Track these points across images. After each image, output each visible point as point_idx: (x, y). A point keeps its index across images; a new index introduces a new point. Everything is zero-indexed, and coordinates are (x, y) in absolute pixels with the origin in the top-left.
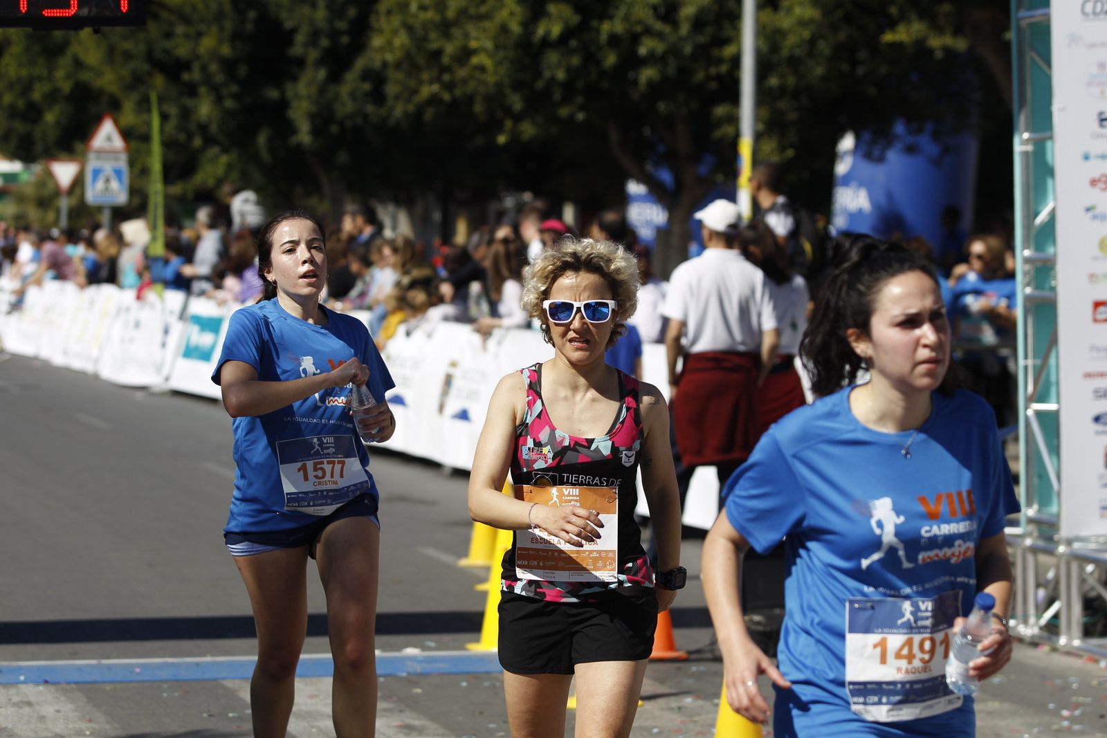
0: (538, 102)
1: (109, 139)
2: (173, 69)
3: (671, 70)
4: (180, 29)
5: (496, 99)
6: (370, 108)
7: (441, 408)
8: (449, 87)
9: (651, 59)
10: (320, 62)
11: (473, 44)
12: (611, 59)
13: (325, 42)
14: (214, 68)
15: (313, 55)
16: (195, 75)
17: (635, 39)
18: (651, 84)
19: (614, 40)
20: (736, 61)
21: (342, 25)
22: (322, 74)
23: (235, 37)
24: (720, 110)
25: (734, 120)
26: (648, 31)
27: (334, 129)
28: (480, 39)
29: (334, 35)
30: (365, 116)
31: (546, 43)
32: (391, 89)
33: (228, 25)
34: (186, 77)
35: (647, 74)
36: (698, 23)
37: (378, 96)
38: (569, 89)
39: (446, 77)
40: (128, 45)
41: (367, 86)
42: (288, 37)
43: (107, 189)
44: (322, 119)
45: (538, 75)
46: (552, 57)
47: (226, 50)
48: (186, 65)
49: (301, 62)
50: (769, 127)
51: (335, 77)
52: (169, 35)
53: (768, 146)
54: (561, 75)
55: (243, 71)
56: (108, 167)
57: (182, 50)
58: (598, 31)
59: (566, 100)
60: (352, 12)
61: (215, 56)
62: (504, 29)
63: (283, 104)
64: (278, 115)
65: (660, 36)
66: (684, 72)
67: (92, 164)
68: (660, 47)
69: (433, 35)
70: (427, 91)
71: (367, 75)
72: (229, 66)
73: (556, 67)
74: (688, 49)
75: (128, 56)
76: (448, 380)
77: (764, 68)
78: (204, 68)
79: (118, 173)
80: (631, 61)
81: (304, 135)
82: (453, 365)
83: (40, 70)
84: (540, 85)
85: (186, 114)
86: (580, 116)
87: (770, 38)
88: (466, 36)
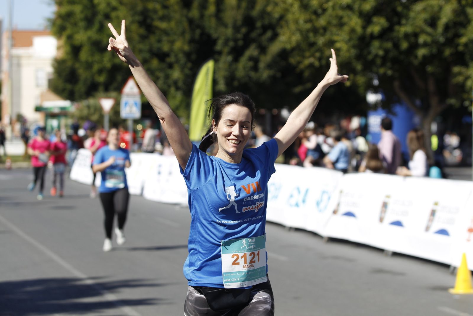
1: (132, 88)
3: (434, 50)
4: (165, 38)
6: (252, 74)
7: (381, 220)
8: (320, 59)
9: (425, 45)
10: (229, 53)
11: (335, 38)
12: (404, 45)
13: (231, 44)
14: (181, 56)
15: (226, 50)
16: (172, 59)
18: (424, 57)
19: (407, 36)
21: (239, 36)
22: (230, 58)
23: (192, 41)
24: (456, 69)
26: (423, 32)
27: (236, 83)
29: (236, 40)
30: (250, 78)
31: (372, 37)
32: (262, 65)
33: (188, 36)
34: (168, 60)
35: (422, 52)
36: (447, 27)
37: (255, 68)
38: (384, 59)
39: (318, 55)
40: (141, 46)
41: (251, 64)
42: (214, 42)
43: (131, 111)
45: (369, 53)
46: (376, 44)
47: (186, 48)
49: (220, 53)
51: (236, 60)
52: (159, 41)
54: (381, 53)
55: (194, 57)
56: (131, 101)
57: (166, 48)
58: (398, 31)
59: (383, 64)
60: (244, 30)
61: (182, 50)
62: (353, 31)
65: (428, 34)
67: (124, 99)
68: (429, 39)
69: (311, 35)
70: (307, 62)
71: (251, 59)
72: (188, 55)
74: (442, 39)
75: (140, 51)
76: (385, 205)
78: (176, 56)
79: (136, 104)
82: (388, 197)
83: (97, 57)
84: (370, 57)
85: (167, 77)
86: (390, 72)
88: (332, 34)
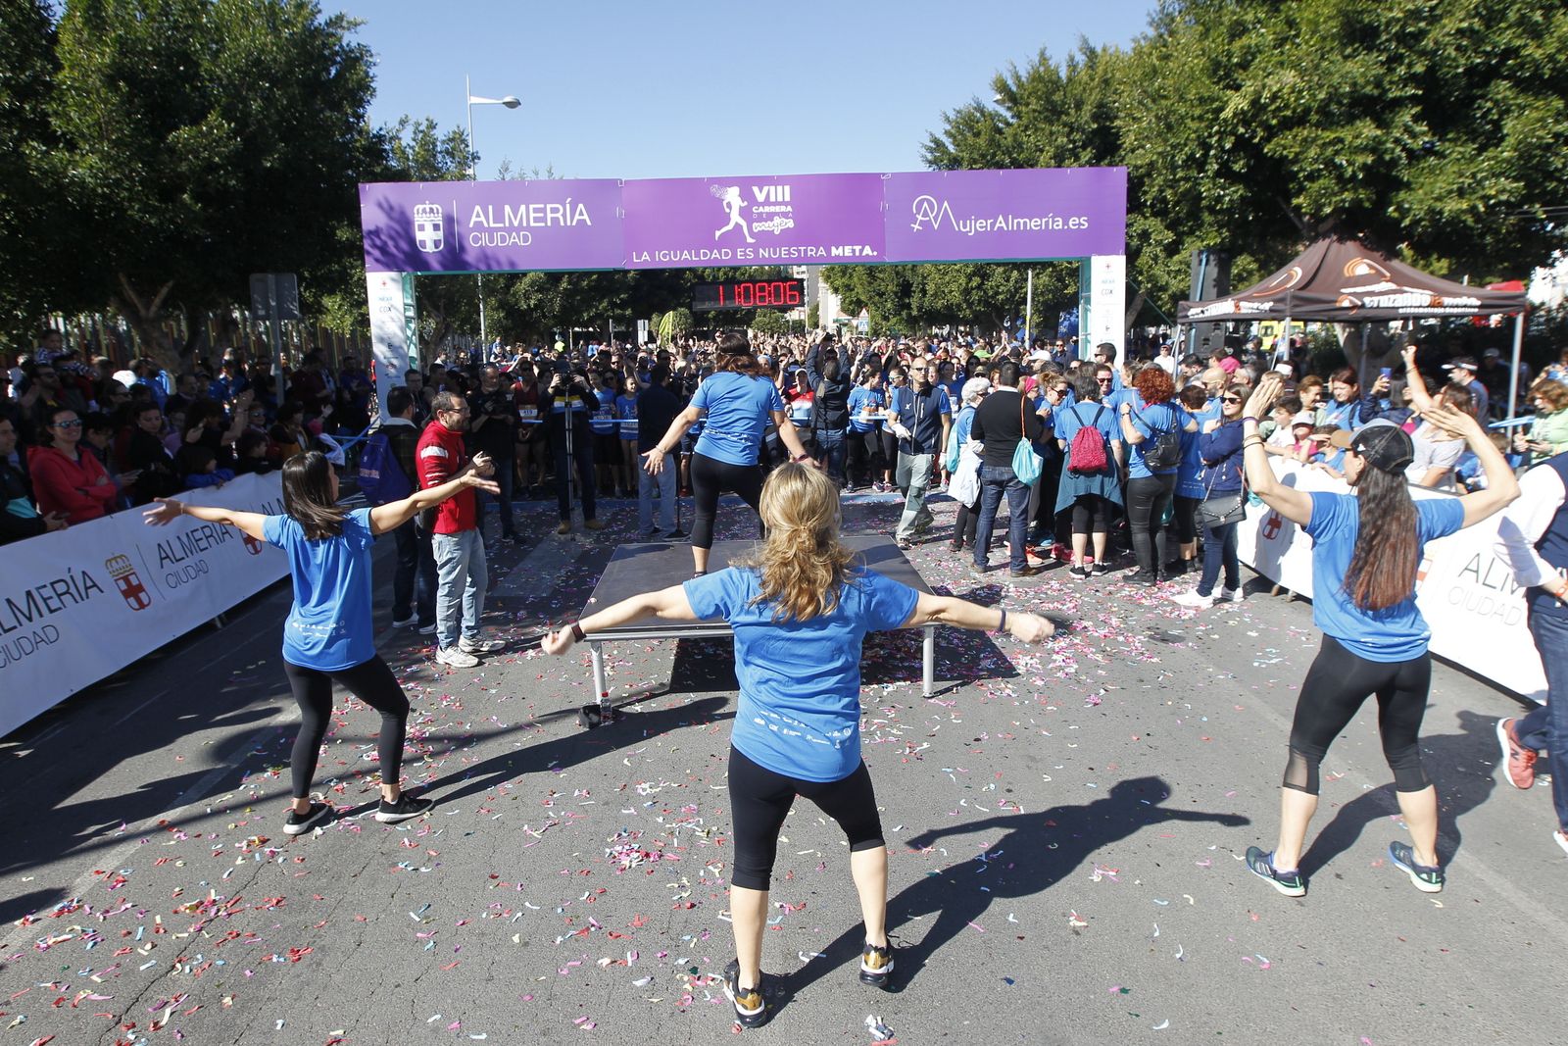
0: (970, 305)
2: (881, 295)
5: (959, 306)
17: (998, 287)
20: (1026, 293)
25: (1025, 310)
28: (954, 287)
44: (920, 309)
48: (884, 294)
50: (1036, 311)
53: (1035, 317)
63: (909, 304)
64: (908, 306)
66: (1013, 296)
73: (975, 296)
77: (1033, 294)
80: (997, 293)
81: (915, 313)
87: (1035, 287)
